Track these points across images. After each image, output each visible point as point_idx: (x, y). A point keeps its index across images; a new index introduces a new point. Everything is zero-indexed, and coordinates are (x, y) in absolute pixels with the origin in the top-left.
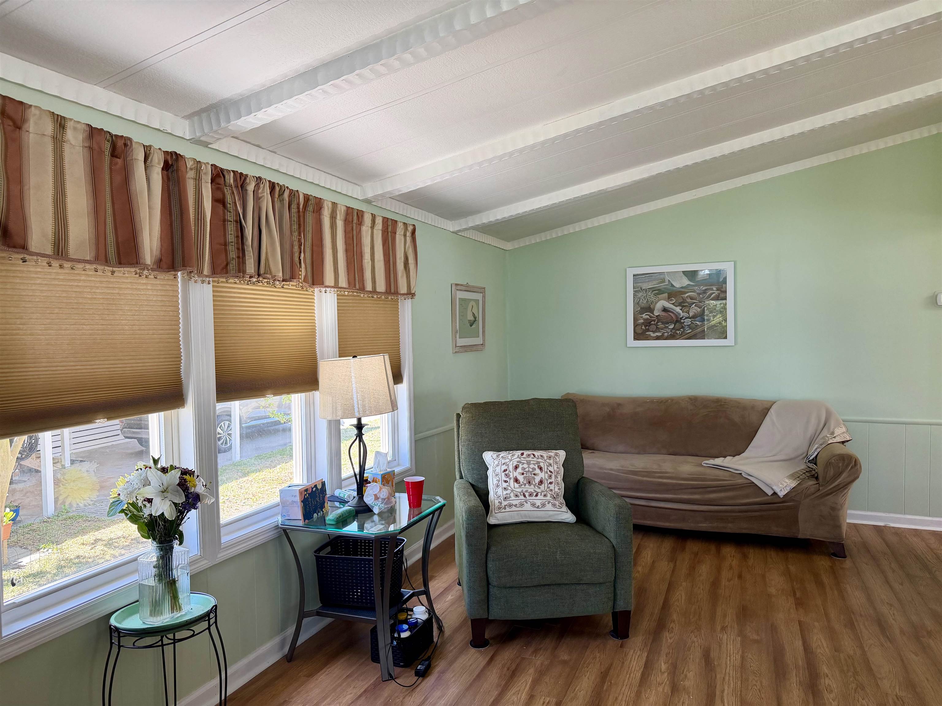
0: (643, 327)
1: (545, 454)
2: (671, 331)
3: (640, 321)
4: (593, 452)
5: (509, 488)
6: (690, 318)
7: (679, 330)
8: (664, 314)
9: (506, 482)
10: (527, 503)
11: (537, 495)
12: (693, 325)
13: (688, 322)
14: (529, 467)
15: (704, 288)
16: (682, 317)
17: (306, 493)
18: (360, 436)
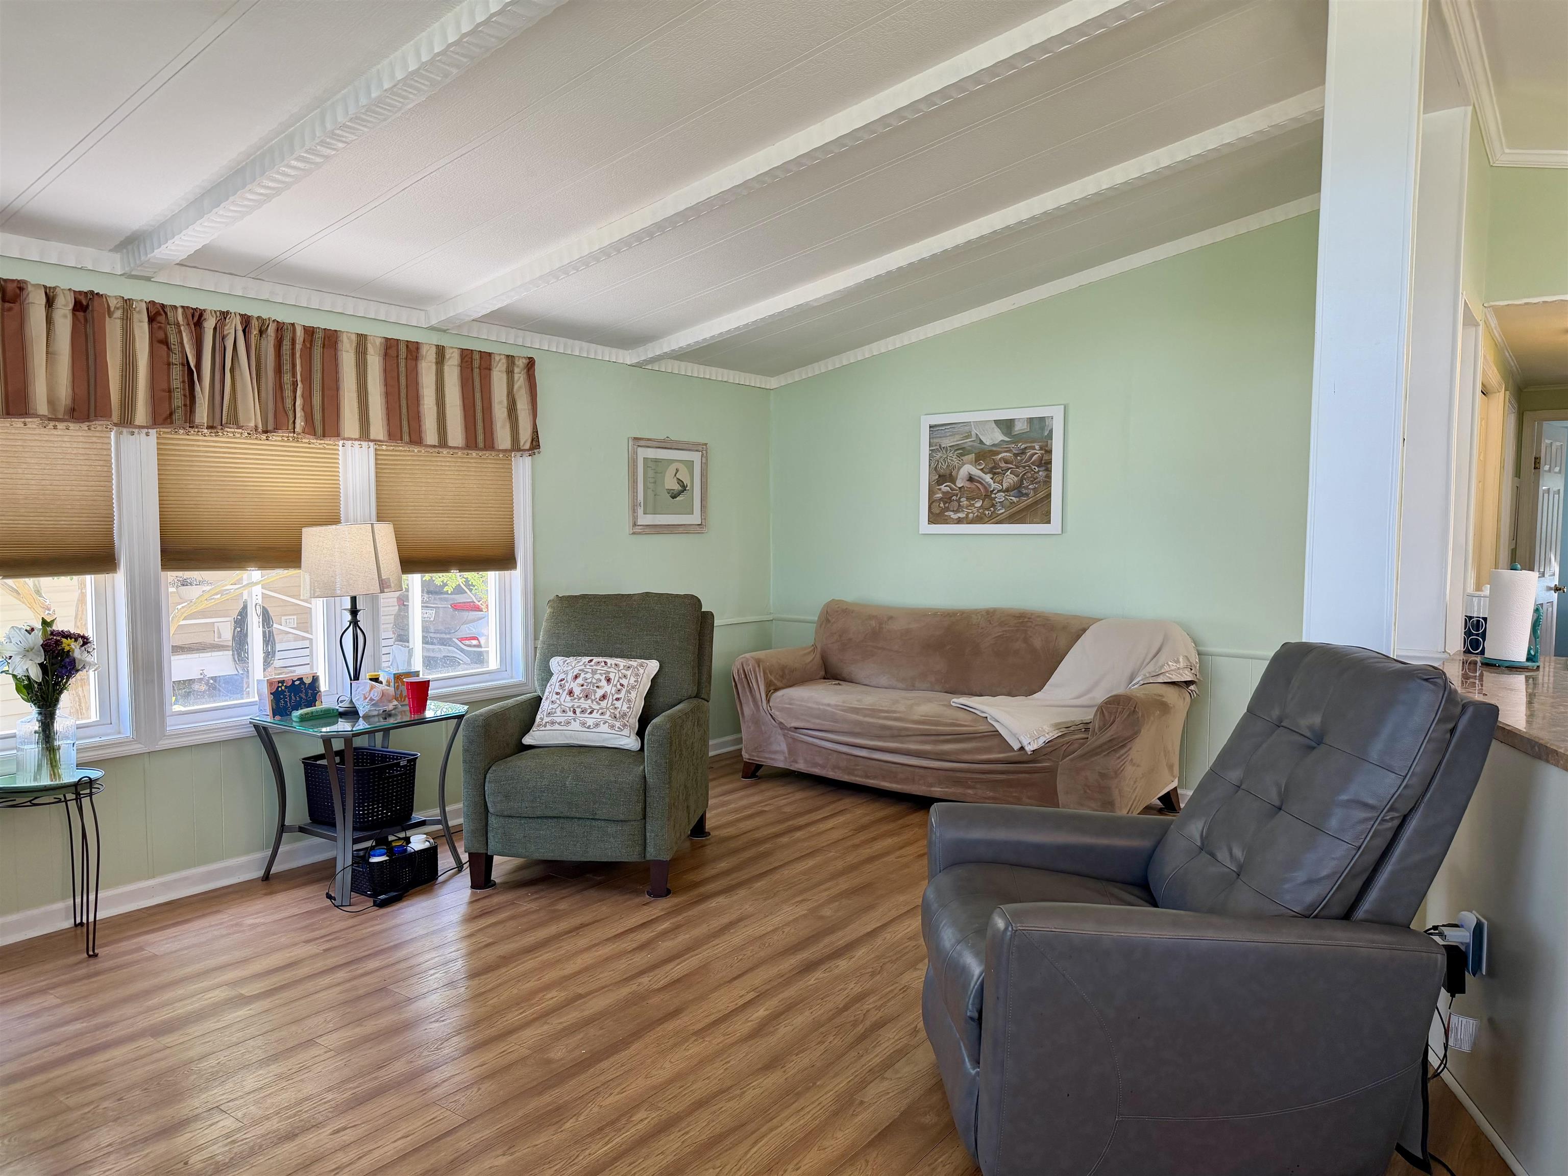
0: (942, 505)
1: (622, 662)
2: (978, 511)
3: (938, 495)
4: (839, 684)
5: (558, 702)
6: (1004, 492)
7: (988, 509)
8: (968, 484)
9: (557, 693)
10: (575, 721)
11: (591, 713)
12: (1007, 501)
13: (1000, 497)
14: (593, 677)
15: (1023, 447)
16: (993, 490)
17: (280, 685)
18: (355, 622)
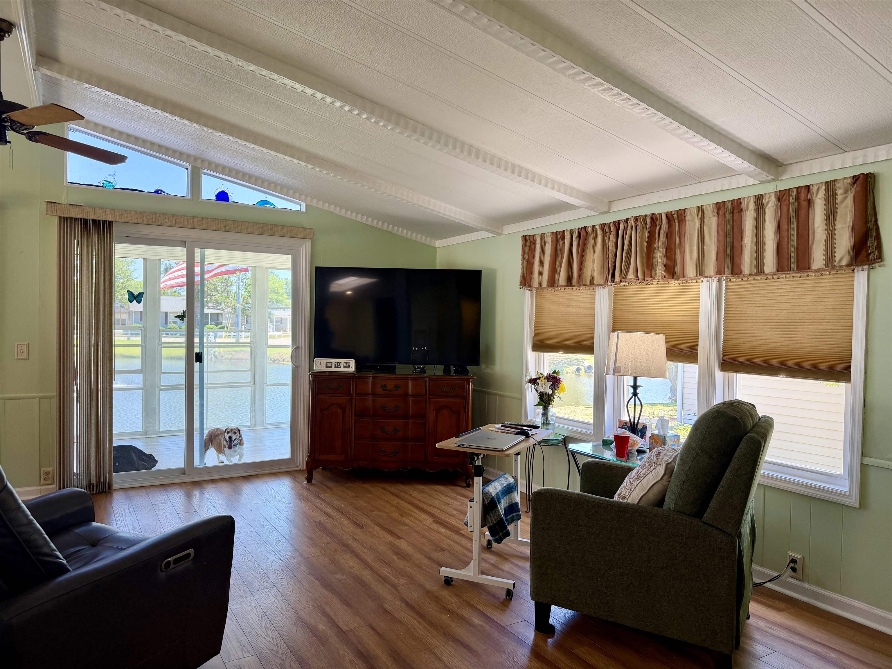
17: (625, 424)
18: (635, 394)
